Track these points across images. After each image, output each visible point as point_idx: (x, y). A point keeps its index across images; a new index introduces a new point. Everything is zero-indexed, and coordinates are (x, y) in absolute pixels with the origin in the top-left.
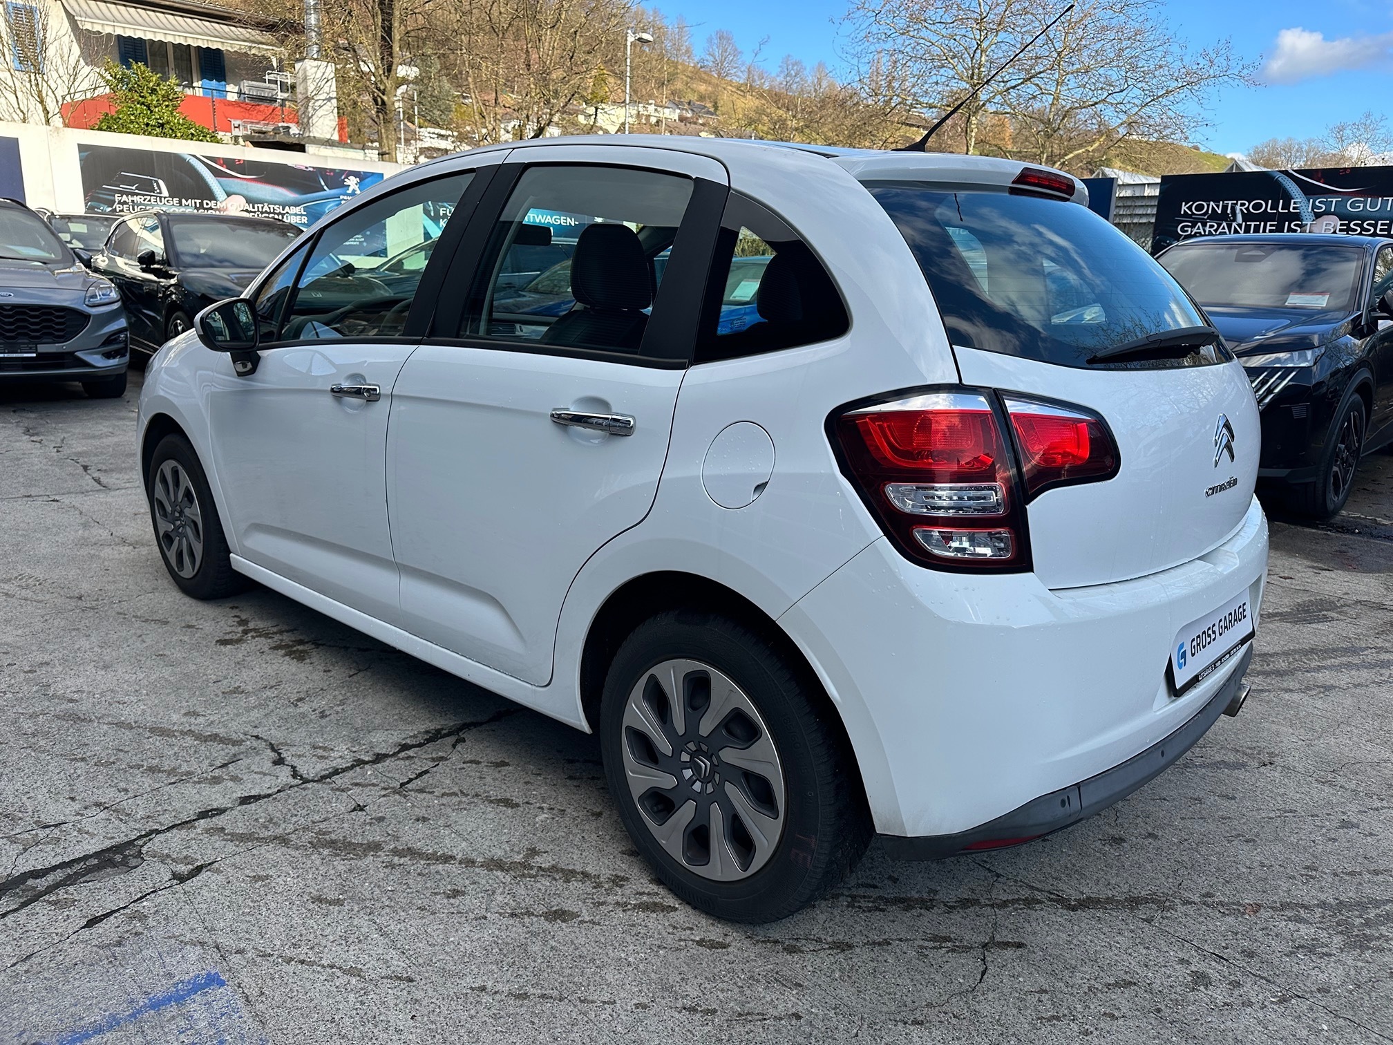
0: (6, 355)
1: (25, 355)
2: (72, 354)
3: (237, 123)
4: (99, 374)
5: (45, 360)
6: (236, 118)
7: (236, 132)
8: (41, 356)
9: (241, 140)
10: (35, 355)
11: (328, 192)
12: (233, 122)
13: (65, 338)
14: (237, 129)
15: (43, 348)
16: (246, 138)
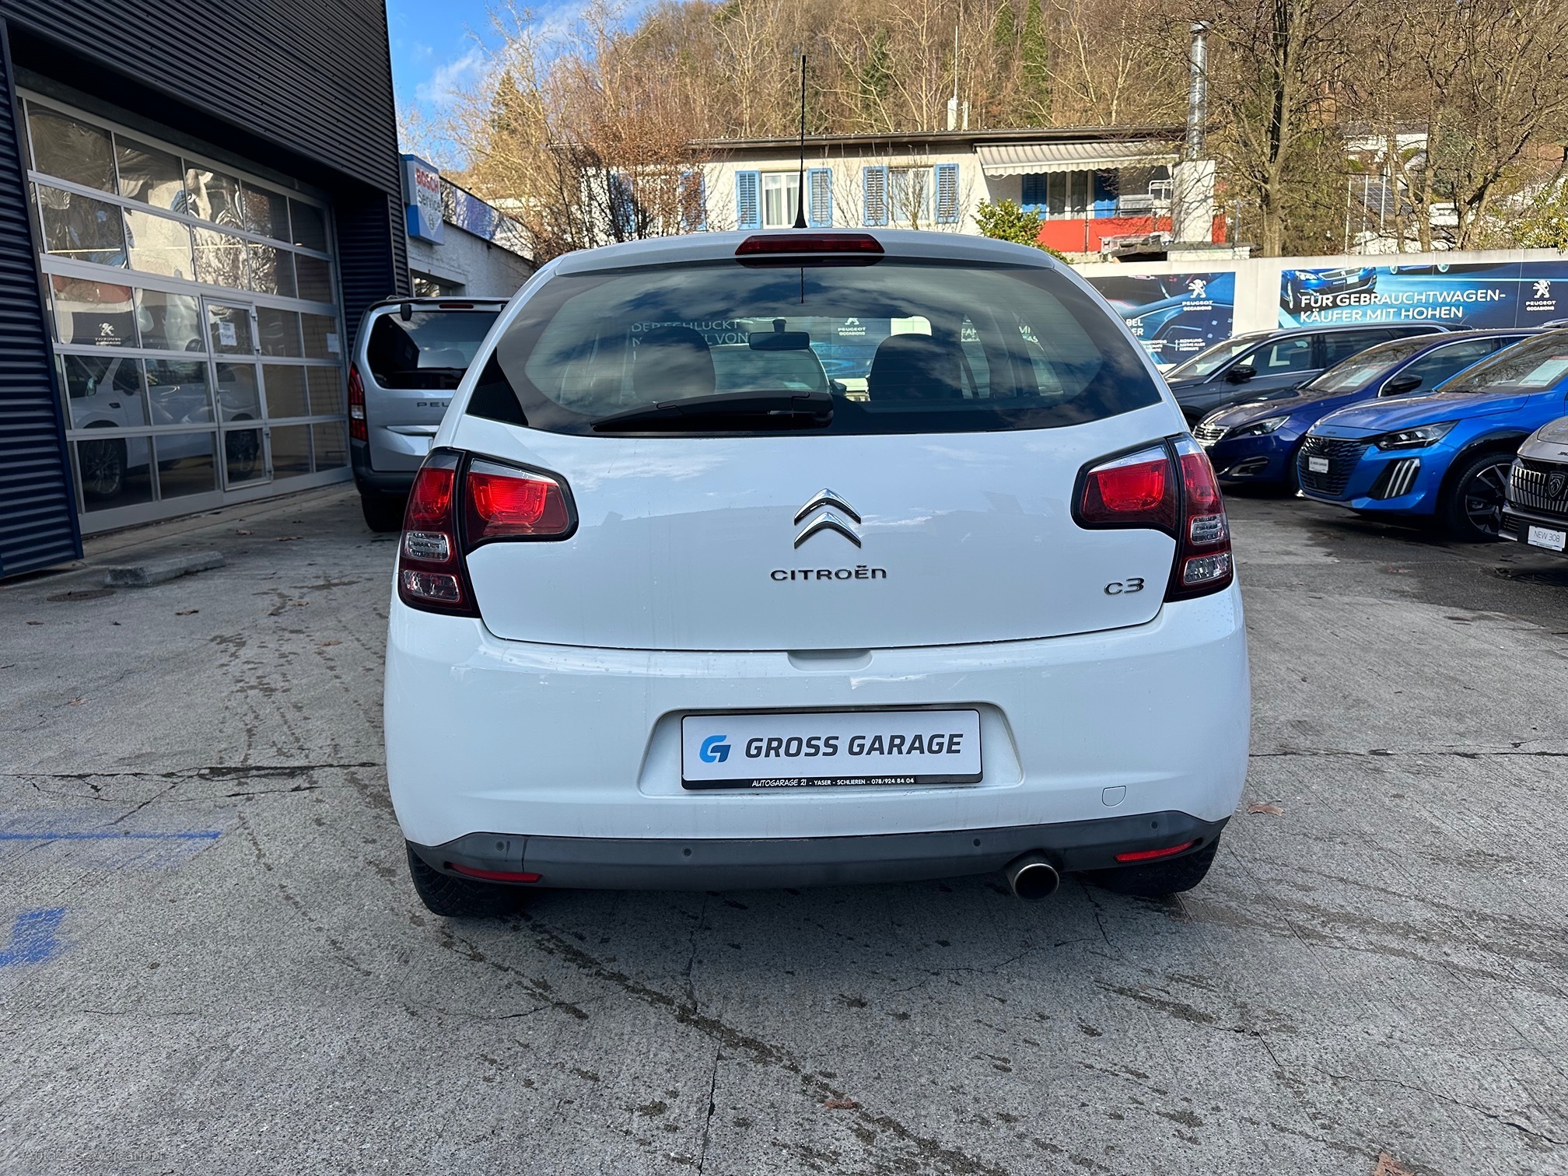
3: (1106, 240)
6: (1106, 236)
7: (1105, 250)
9: (1110, 257)
11: (1169, 299)
12: (1103, 239)
14: (1106, 247)
16: (1114, 254)
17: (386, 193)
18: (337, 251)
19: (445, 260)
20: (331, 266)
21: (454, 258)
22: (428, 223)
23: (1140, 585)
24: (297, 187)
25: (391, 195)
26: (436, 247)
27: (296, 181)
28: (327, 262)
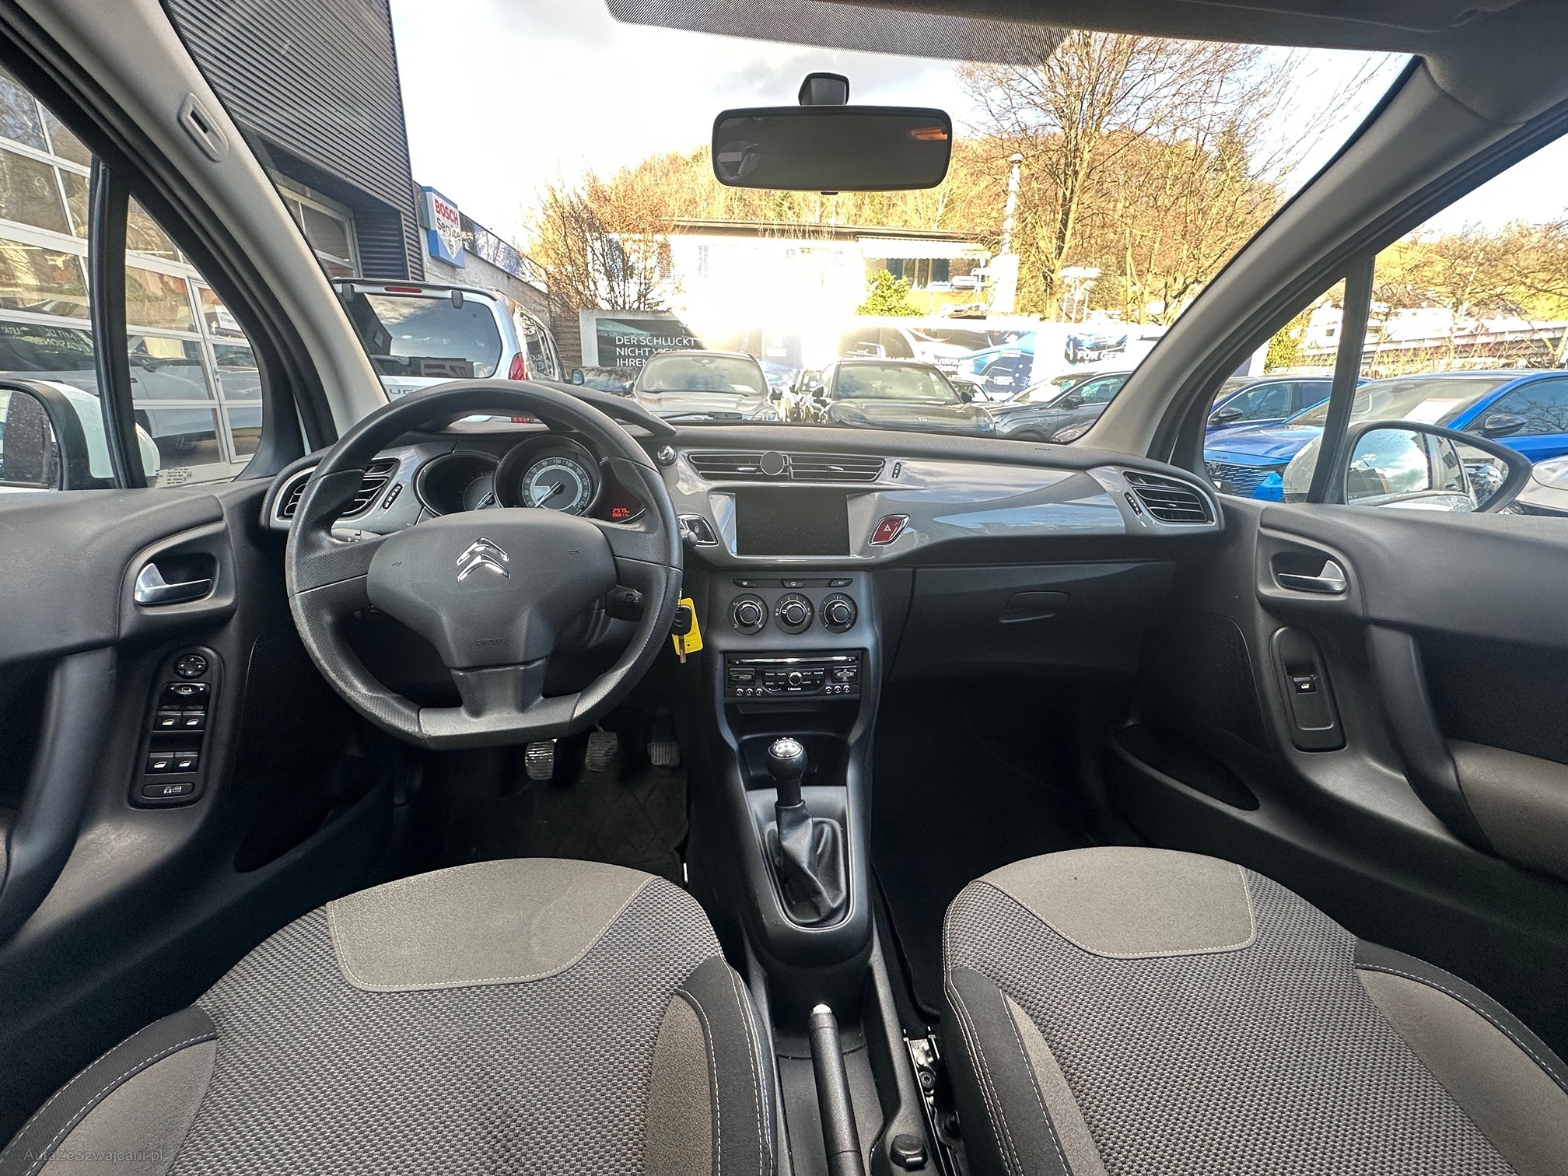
17: (400, 212)
18: (359, 259)
22: (449, 248)
24: (309, 195)
25: (404, 214)
26: (458, 269)
27: (308, 189)
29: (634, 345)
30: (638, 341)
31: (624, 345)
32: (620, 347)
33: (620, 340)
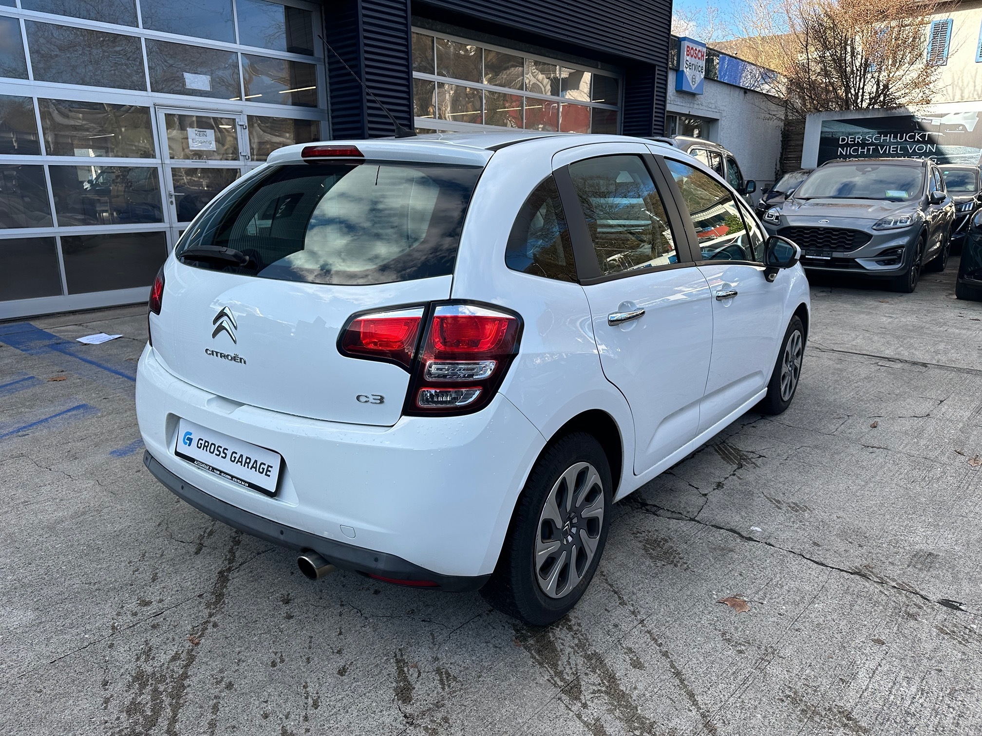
0: (814, 257)
1: (824, 258)
2: (853, 259)
4: (868, 274)
5: (834, 262)
8: (832, 259)
10: (829, 258)
13: (851, 249)
15: (836, 255)
17: (654, 66)
18: (623, 104)
19: (704, 104)
20: (619, 114)
21: (713, 102)
22: (690, 81)
23: (382, 400)
24: (599, 67)
25: (659, 66)
26: (698, 96)
27: (599, 63)
28: (617, 111)
29: (858, 144)
30: (864, 140)
31: (847, 145)
32: (842, 147)
33: (843, 140)
